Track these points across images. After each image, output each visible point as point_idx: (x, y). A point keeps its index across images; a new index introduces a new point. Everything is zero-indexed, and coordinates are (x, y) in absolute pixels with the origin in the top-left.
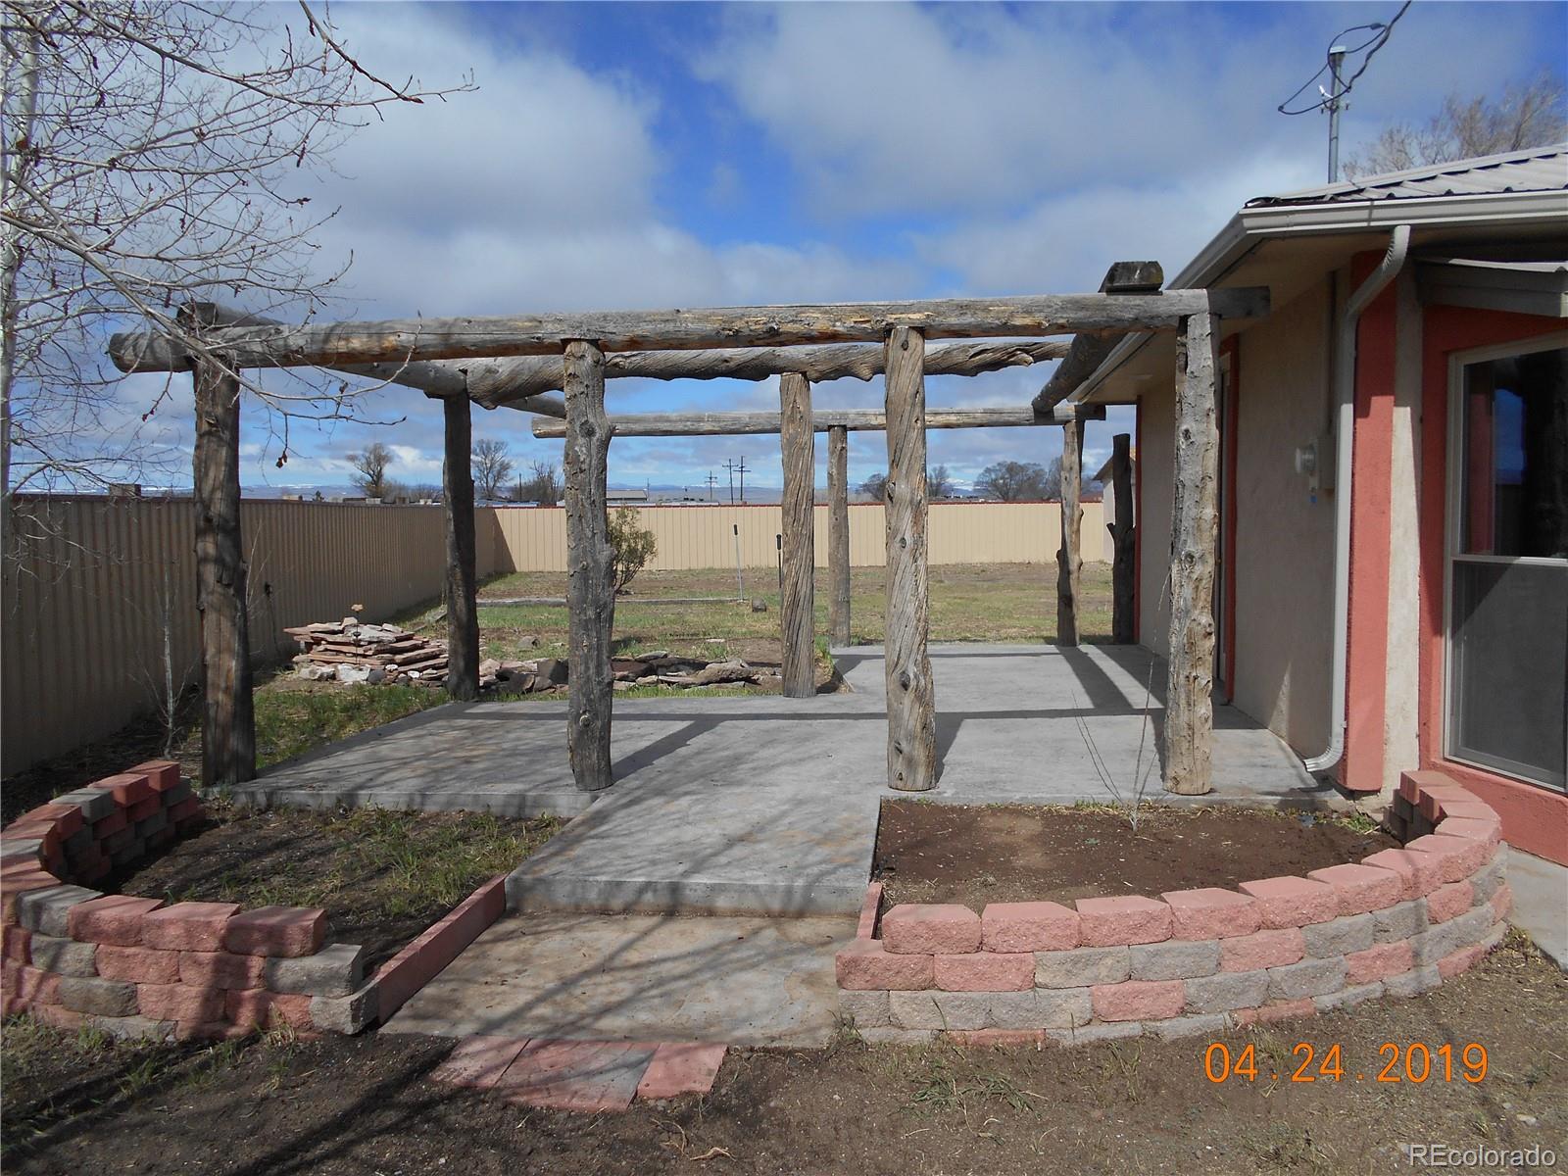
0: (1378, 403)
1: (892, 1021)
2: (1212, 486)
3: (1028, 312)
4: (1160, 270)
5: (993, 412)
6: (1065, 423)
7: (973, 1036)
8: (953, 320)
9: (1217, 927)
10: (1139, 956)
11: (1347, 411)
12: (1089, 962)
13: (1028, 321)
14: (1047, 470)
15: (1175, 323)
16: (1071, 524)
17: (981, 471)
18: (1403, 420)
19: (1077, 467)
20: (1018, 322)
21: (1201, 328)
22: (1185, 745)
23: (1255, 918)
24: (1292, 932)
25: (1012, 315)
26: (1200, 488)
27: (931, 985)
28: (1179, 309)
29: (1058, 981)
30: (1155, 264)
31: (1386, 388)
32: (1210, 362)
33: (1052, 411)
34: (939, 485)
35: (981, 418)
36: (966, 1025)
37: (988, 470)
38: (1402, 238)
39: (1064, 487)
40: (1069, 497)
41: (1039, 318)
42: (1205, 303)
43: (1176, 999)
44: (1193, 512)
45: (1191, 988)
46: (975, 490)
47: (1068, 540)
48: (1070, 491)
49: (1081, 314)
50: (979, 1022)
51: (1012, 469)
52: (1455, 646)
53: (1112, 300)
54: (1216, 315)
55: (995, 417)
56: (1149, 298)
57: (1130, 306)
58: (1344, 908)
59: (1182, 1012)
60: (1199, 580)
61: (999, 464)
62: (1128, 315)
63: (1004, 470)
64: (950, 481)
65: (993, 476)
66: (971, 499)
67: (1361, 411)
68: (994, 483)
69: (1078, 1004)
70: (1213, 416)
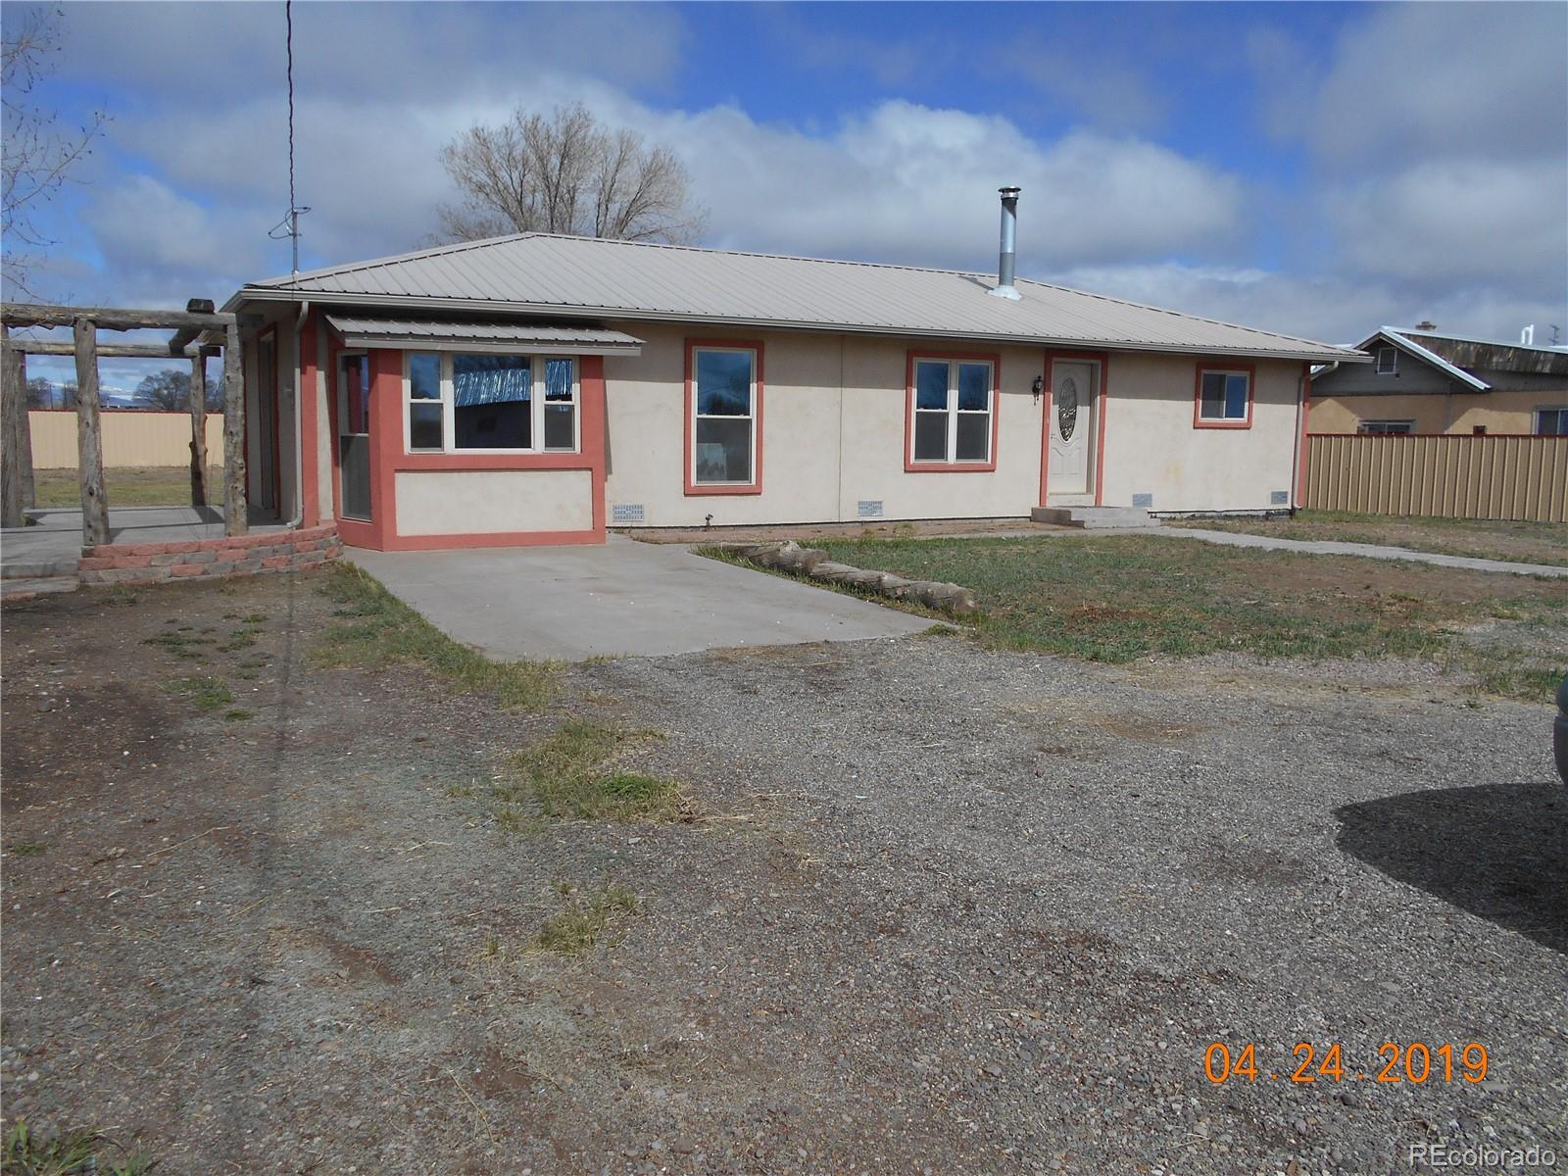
0: (310, 368)
1: (100, 580)
2: (241, 402)
3: (150, 318)
4: (212, 304)
5: (141, 347)
6: (192, 357)
7: (129, 582)
8: (111, 319)
9: (215, 547)
10: (187, 556)
11: (298, 371)
12: (170, 558)
13: (149, 322)
15: (222, 328)
16: (199, 429)
17: (142, 379)
18: (321, 376)
19: (201, 387)
20: (144, 322)
21: (233, 331)
22: (233, 518)
23: (228, 545)
24: (243, 550)
25: (142, 318)
26: (236, 403)
27: (114, 567)
28: (223, 322)
29: (159, 564)
30: (210, 301)
31: (314, 363)
32: (238, 347)
33: (183, 349)
35: (130, 351)
36: (125, 578)
37: (149, 379)
38: (305, 306)
39: (193, 400)
40: (197, 406)
41: (155, 321)
42: (234, 320)
43: (201, 569)
44: (232, 413)
45: (206, 566)
46: (135, 399)
47: (196, 435)
48: (197, 402)
49: (177, 321)
50: (132, 577)
52: (343, 470)
53: (192, 315)
54: (240, 325)
55: (142, 351)
56: (208, 316)
57: (199, 319)
58: (261, 543)
59: (203, 574)
60: (236, 443)
61: (163, 373)
62: (199, 323)
63: (168, 380)
65: (156, 386)
67: (303, 372)
68: (157, 393)
69: (167, 570)
70: (240, 370)
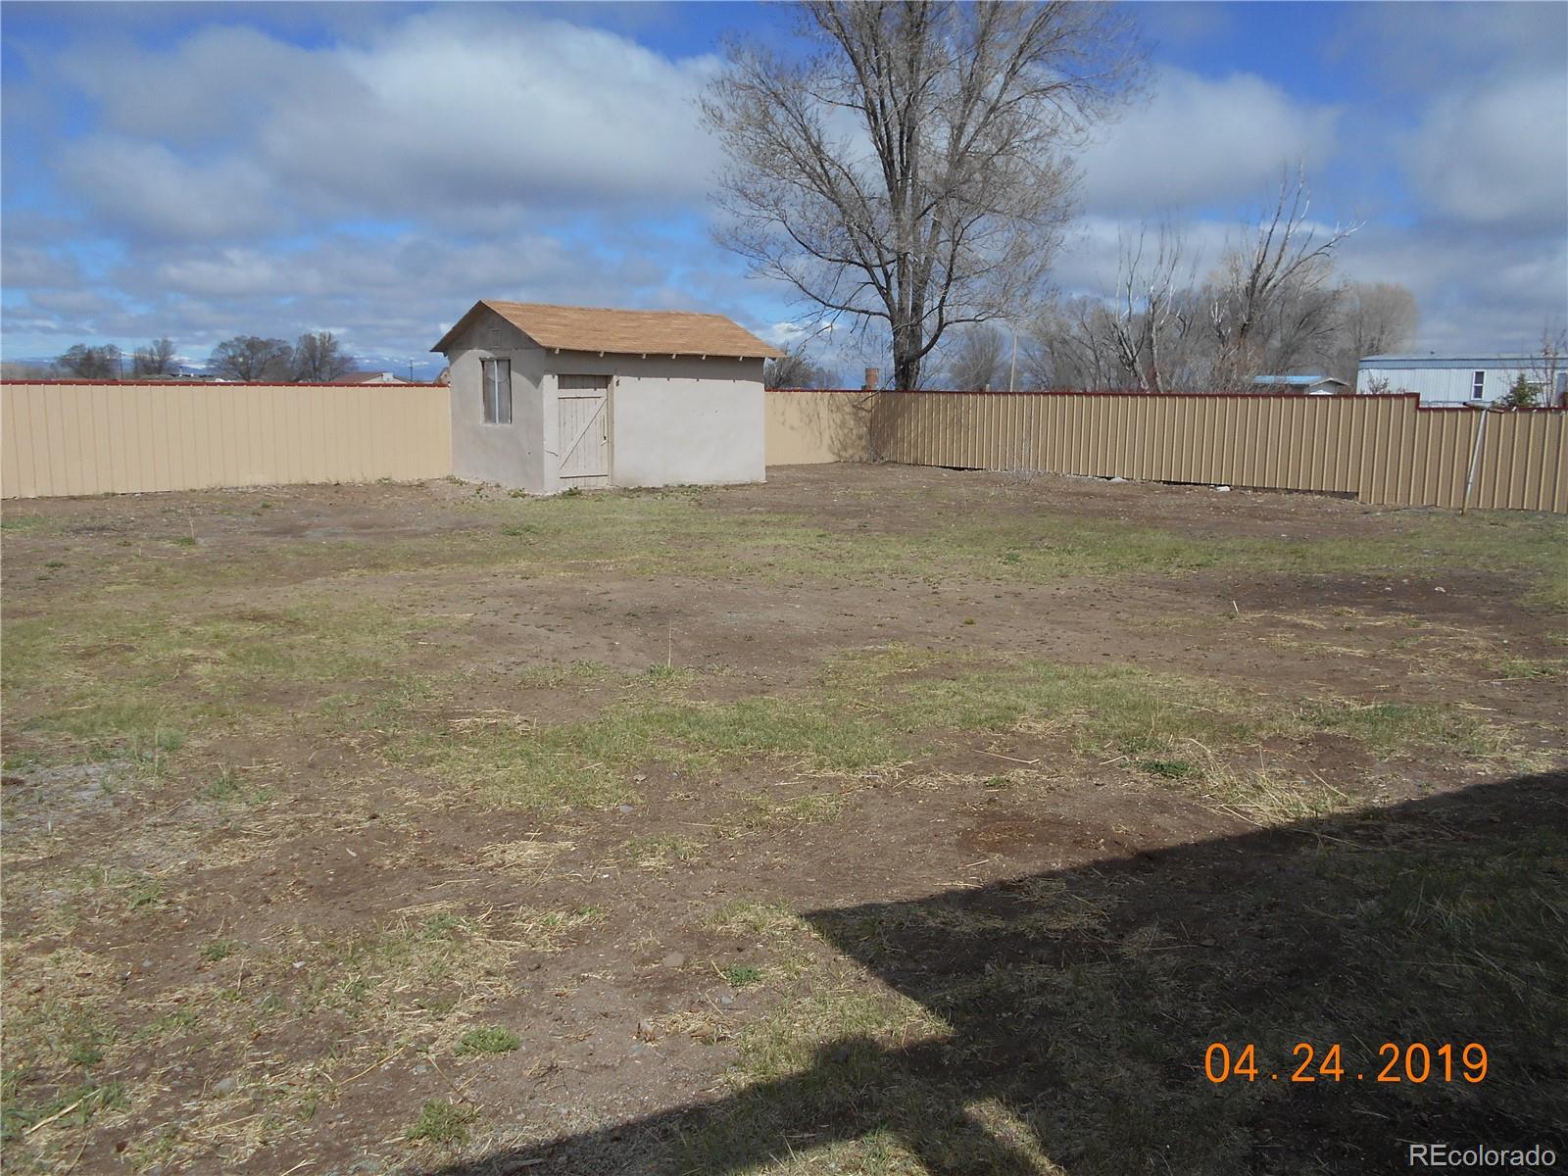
14: (294, 347)
17: (215, 346)
34: (162, 362)
37: (223, 345)
46: (209, 369)
51: (253, 345)
61: (236, 339)
63: (243, 346)
64: (175, 358)
65: (231, 353)
66: (203, 380)
68: (232, 360)
